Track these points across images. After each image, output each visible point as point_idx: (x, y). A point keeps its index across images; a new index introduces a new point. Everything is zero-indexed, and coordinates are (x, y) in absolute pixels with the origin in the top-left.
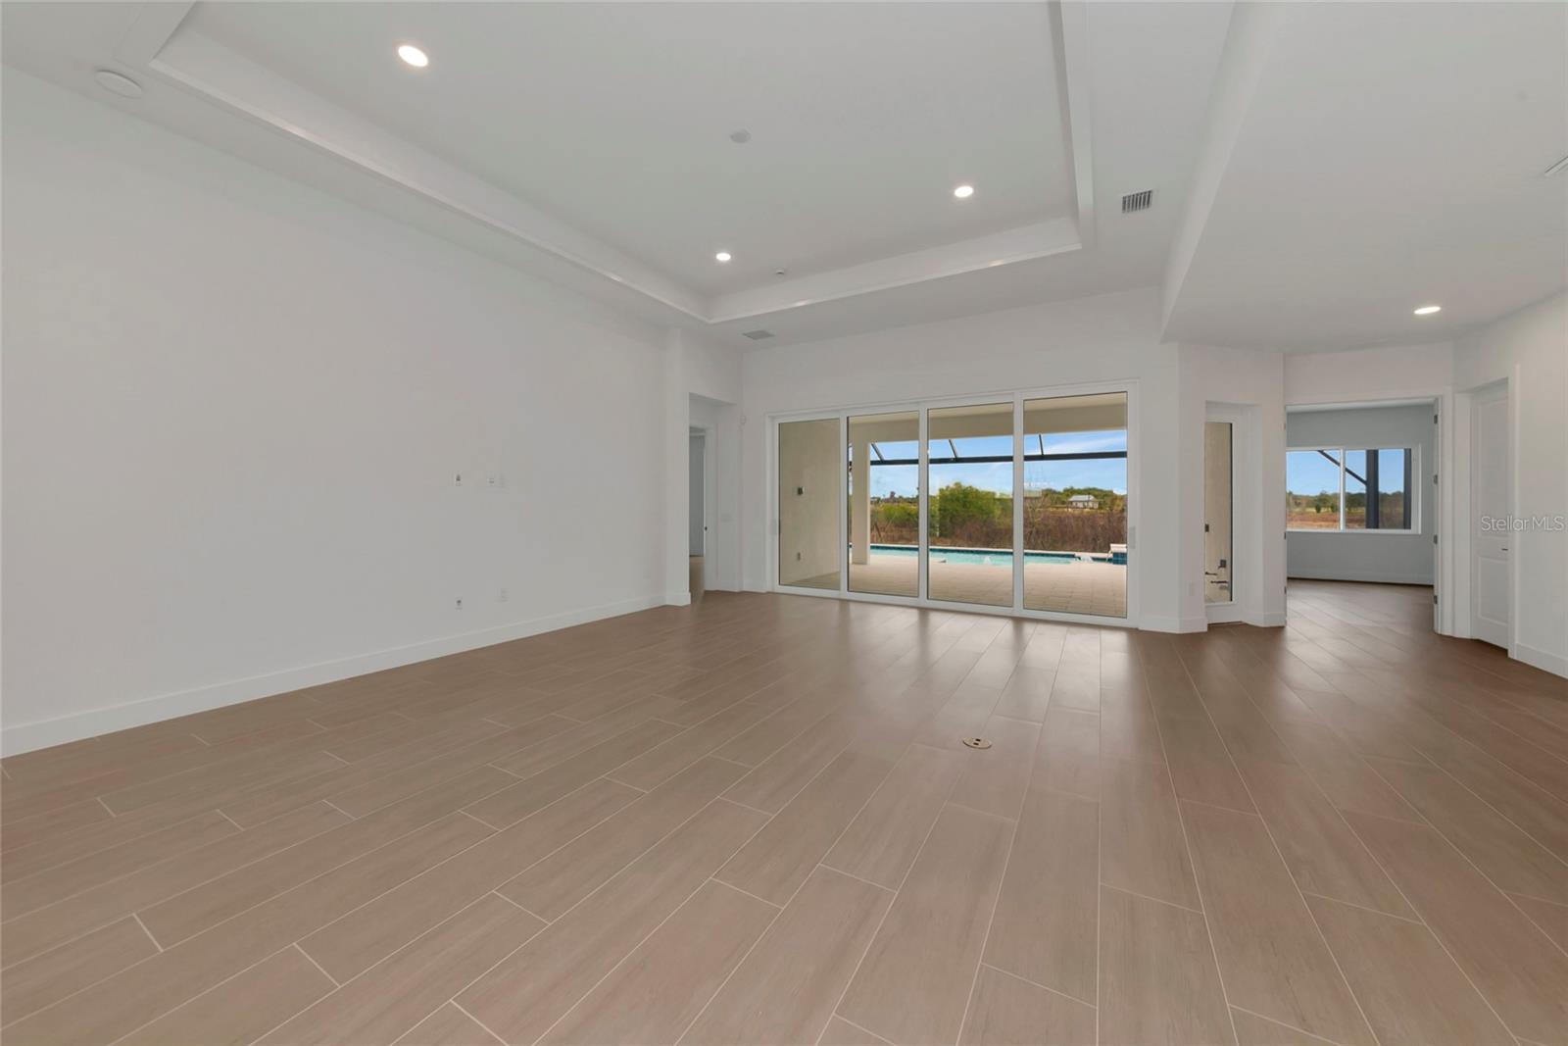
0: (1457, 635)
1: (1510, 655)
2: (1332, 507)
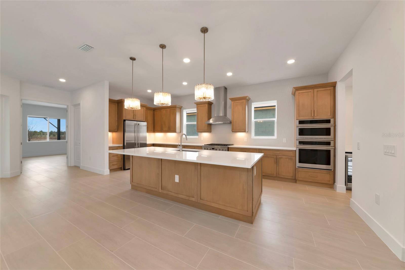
0: (71, 166)
1: (80, 168)
2: (53, 135)
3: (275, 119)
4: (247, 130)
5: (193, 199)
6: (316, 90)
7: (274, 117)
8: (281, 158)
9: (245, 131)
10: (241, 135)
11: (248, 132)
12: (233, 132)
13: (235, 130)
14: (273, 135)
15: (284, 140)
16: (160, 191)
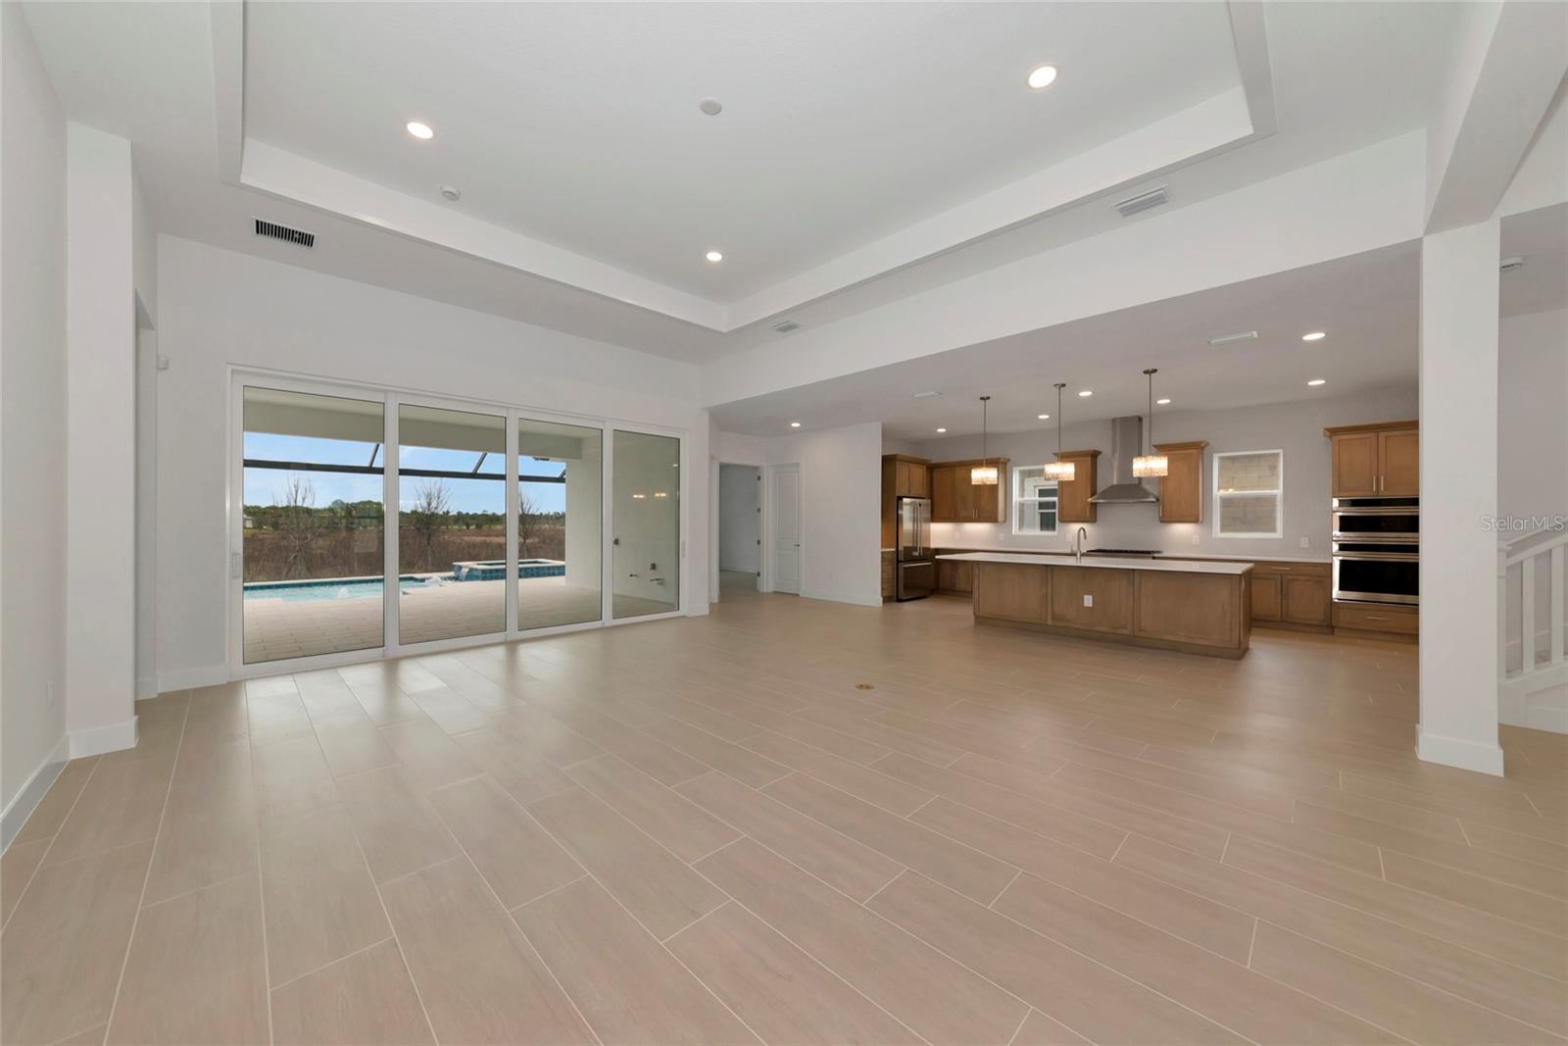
3: (1279, 492)
4: (1201, 519)
5: (1125, 632)
6: (1383, 435)
7: (1275, 487)
8: (1294, 580)
9: (1196, 521)
10: (1182, 530)
11: (1202, 522)
12: (1162, 522)
13: (1167, 519)
14: (1273, 530)
15: (1304, 543)
16: (1050, 622)
